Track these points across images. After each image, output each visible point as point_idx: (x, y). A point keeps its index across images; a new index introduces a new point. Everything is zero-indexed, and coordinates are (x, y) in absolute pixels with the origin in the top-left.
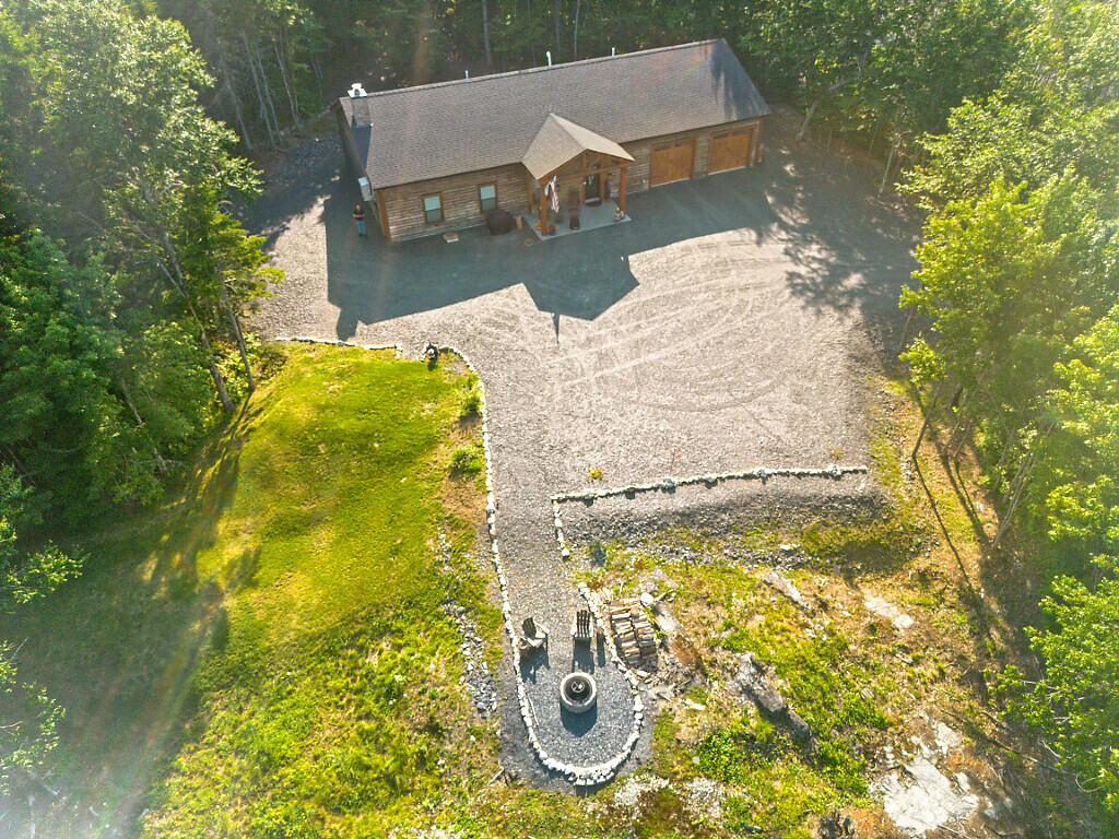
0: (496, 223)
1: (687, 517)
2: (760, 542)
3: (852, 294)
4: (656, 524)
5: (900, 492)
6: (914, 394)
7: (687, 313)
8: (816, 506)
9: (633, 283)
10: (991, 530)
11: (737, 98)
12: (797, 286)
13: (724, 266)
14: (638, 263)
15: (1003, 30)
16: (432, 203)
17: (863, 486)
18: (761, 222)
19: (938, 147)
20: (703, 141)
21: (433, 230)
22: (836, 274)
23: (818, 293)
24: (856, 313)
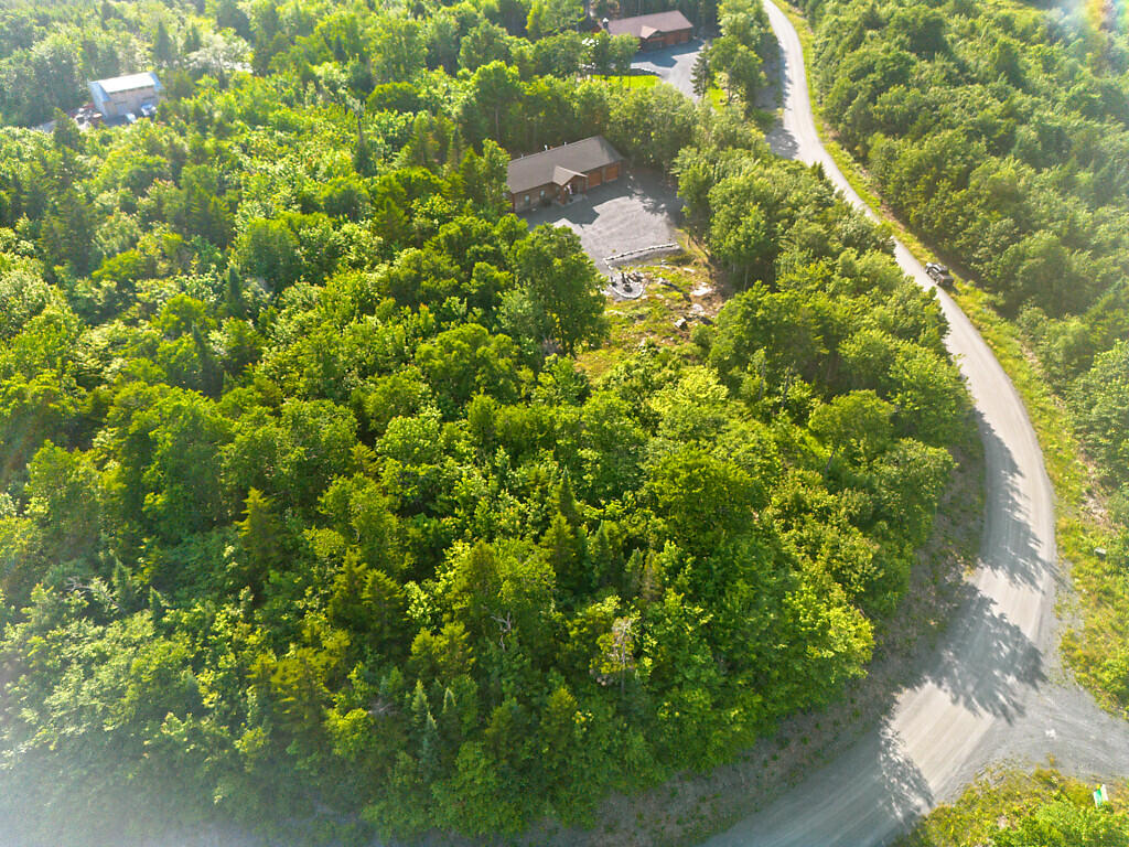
0: (546, 203)
1: (638, 259)
2: (657, 261)
3: (663, 209)
4: (631, 261)
5: (687, 248)
6: (686, 231)
7: (618, 219)
8: (667, 253)
9: (598, 214)
10: (709, 253)
11: (611, 155)
12: (647, 209)
13: (623, 207)
14: (597, 209)
15: (689, 127)
16: (527, 198)
17: (677, 247)
18: (629, 194)
19: (678, 161)
20: (604, 171)
21: (527, 208)
22: (657, 205)
23: (654, 210)
24: (666, 214)
